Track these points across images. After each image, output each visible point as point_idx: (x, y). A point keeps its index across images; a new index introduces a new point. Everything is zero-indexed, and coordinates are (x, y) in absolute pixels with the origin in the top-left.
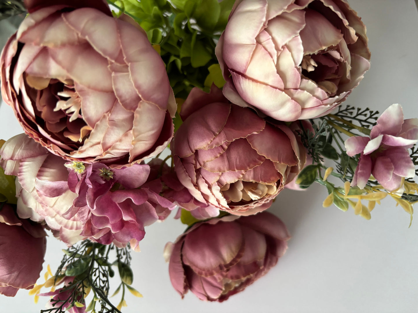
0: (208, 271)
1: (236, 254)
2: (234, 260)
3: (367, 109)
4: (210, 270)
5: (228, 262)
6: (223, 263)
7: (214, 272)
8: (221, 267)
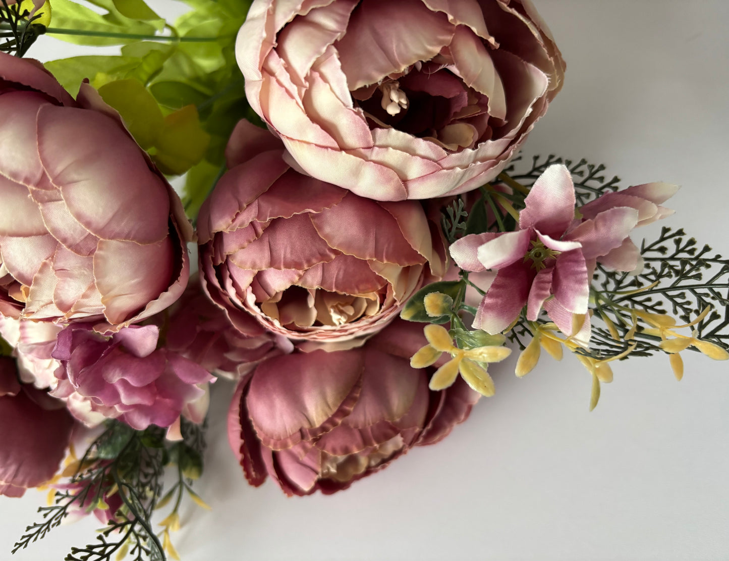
0: (279, 439)
1: (335, 410)
2: (331, 421)
3: (584, 162)
4: (282, 438)
5: (318, 425)
6: (306, 426)
7: (290, 442)
8: (302, 434)
